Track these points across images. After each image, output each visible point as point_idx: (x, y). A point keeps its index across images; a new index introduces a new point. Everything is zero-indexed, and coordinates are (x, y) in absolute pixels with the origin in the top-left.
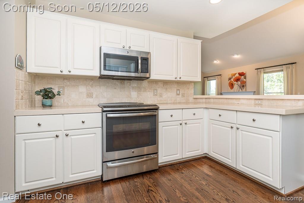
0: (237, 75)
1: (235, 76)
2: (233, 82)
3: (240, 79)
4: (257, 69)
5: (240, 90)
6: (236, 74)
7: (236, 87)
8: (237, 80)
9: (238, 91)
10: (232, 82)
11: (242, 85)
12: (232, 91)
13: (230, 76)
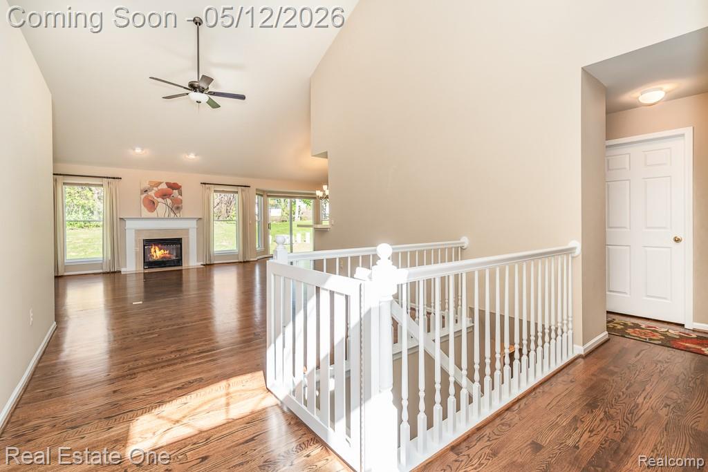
0: (164, 186)
1: (160, 187)
2: (155, 198)
3: (170, 195)
4: (205, 184)
5: (172, 215)
6: (161, 183)
7: (162, 208)
8: (164, 195)
9: (166, 216)
10: (150, 199)
11: (176, 205)
12: (154, 215)
13: (146, 185)
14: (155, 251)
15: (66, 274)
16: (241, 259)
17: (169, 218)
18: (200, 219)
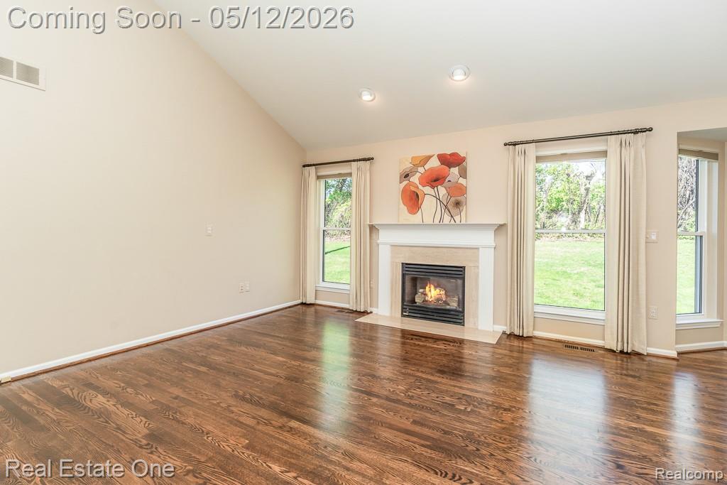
0: (434, 163)
1: (427, 167)
2: (420, 187)
3: (444, 178)
4: (515, 144)
5: (447, 219)
6: (430, 157)
7: (429, 205)
8: (435, 180)
9: (437, 221)
10: (413, 189)
11: (453, 199)
12: (416, 218)
13: (407, 165)
14: (430, 291)
15: (318, 302)
16: (612, 343)
17: (440, 226)
18: (501, 226)
